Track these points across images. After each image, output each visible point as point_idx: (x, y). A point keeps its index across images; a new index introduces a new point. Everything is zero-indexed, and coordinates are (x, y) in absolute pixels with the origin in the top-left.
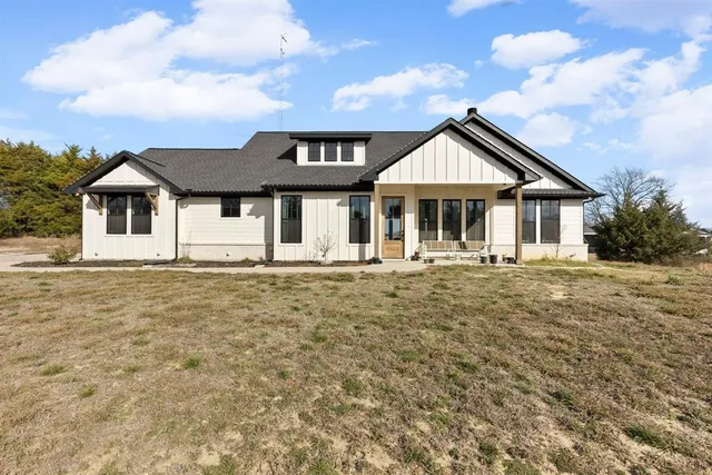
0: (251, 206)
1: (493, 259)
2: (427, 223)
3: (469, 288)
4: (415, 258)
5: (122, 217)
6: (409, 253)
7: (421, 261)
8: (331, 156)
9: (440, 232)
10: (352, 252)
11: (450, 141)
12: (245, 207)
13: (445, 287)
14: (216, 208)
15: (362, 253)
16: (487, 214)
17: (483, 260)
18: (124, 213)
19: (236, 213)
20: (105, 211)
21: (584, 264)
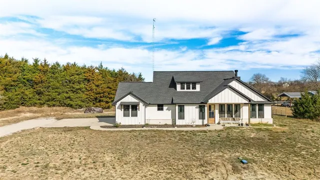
0: (167, 107)
1: (242, 124)
2: (221, 112)
3: (235, 134)
4: (219, 123)
5: (128, 112)
6: (217, 122)
7: (221, 125)
8: (189, 88)
9: (226, 115)
10: (200, 122)
11: (229, 91)
12: (165, 108)
13: (229, 134)
14: (156, 108)
15: (203, 122)
16: (241, 109)
17: (239, 125)
18: (129, 110)
19: (162, 109)
20: (123, 110)
21: (270, 125)
